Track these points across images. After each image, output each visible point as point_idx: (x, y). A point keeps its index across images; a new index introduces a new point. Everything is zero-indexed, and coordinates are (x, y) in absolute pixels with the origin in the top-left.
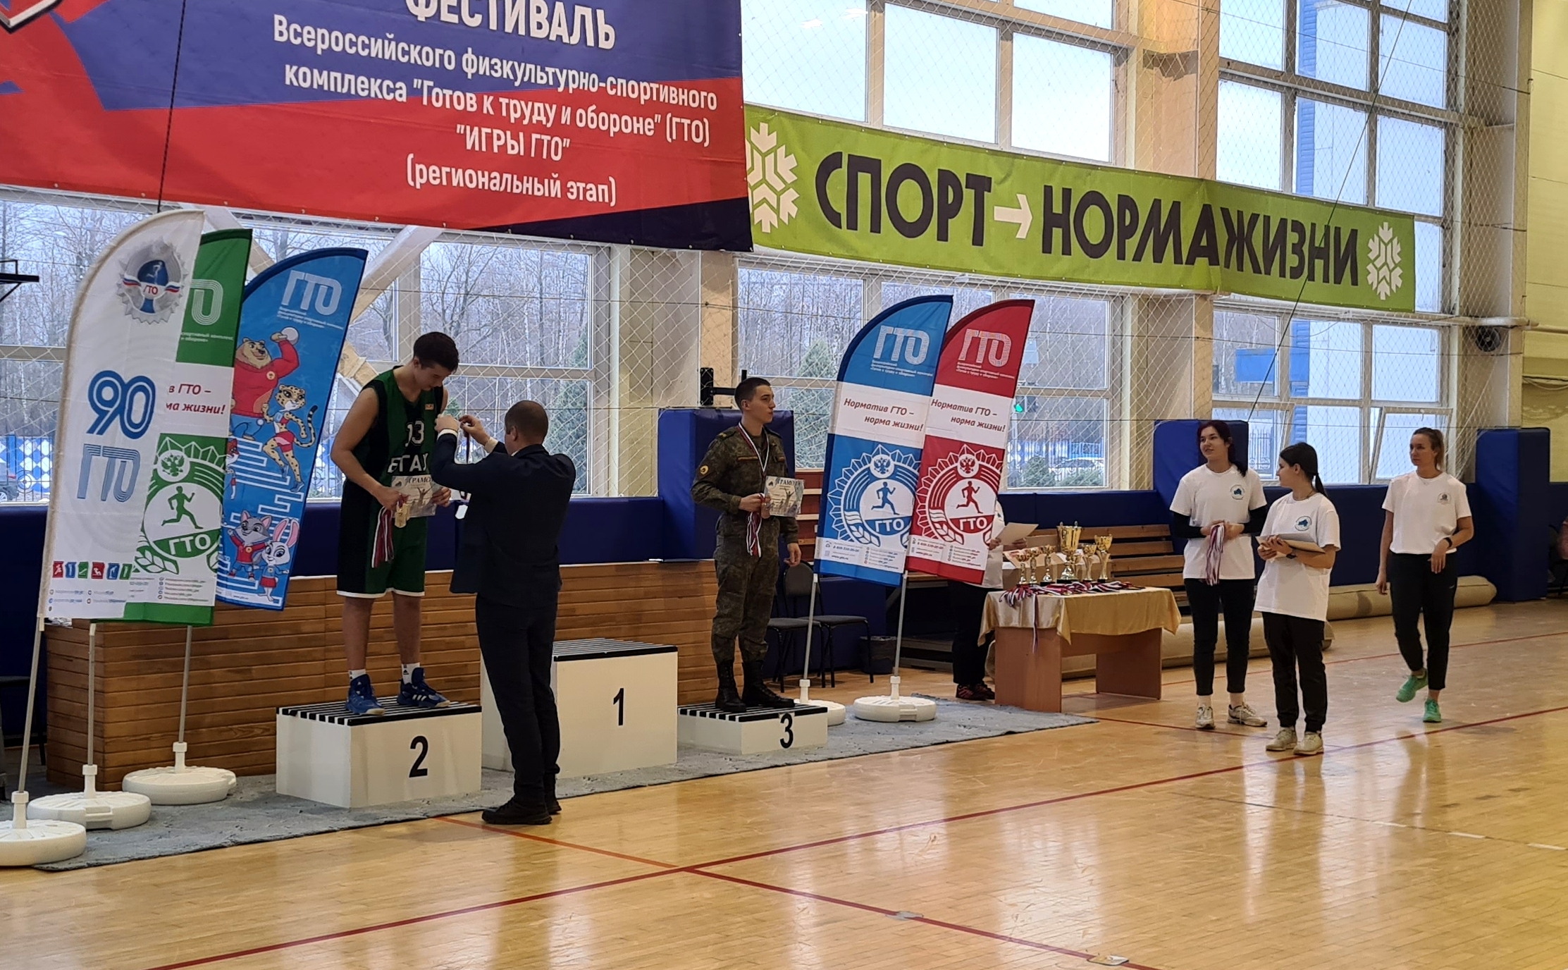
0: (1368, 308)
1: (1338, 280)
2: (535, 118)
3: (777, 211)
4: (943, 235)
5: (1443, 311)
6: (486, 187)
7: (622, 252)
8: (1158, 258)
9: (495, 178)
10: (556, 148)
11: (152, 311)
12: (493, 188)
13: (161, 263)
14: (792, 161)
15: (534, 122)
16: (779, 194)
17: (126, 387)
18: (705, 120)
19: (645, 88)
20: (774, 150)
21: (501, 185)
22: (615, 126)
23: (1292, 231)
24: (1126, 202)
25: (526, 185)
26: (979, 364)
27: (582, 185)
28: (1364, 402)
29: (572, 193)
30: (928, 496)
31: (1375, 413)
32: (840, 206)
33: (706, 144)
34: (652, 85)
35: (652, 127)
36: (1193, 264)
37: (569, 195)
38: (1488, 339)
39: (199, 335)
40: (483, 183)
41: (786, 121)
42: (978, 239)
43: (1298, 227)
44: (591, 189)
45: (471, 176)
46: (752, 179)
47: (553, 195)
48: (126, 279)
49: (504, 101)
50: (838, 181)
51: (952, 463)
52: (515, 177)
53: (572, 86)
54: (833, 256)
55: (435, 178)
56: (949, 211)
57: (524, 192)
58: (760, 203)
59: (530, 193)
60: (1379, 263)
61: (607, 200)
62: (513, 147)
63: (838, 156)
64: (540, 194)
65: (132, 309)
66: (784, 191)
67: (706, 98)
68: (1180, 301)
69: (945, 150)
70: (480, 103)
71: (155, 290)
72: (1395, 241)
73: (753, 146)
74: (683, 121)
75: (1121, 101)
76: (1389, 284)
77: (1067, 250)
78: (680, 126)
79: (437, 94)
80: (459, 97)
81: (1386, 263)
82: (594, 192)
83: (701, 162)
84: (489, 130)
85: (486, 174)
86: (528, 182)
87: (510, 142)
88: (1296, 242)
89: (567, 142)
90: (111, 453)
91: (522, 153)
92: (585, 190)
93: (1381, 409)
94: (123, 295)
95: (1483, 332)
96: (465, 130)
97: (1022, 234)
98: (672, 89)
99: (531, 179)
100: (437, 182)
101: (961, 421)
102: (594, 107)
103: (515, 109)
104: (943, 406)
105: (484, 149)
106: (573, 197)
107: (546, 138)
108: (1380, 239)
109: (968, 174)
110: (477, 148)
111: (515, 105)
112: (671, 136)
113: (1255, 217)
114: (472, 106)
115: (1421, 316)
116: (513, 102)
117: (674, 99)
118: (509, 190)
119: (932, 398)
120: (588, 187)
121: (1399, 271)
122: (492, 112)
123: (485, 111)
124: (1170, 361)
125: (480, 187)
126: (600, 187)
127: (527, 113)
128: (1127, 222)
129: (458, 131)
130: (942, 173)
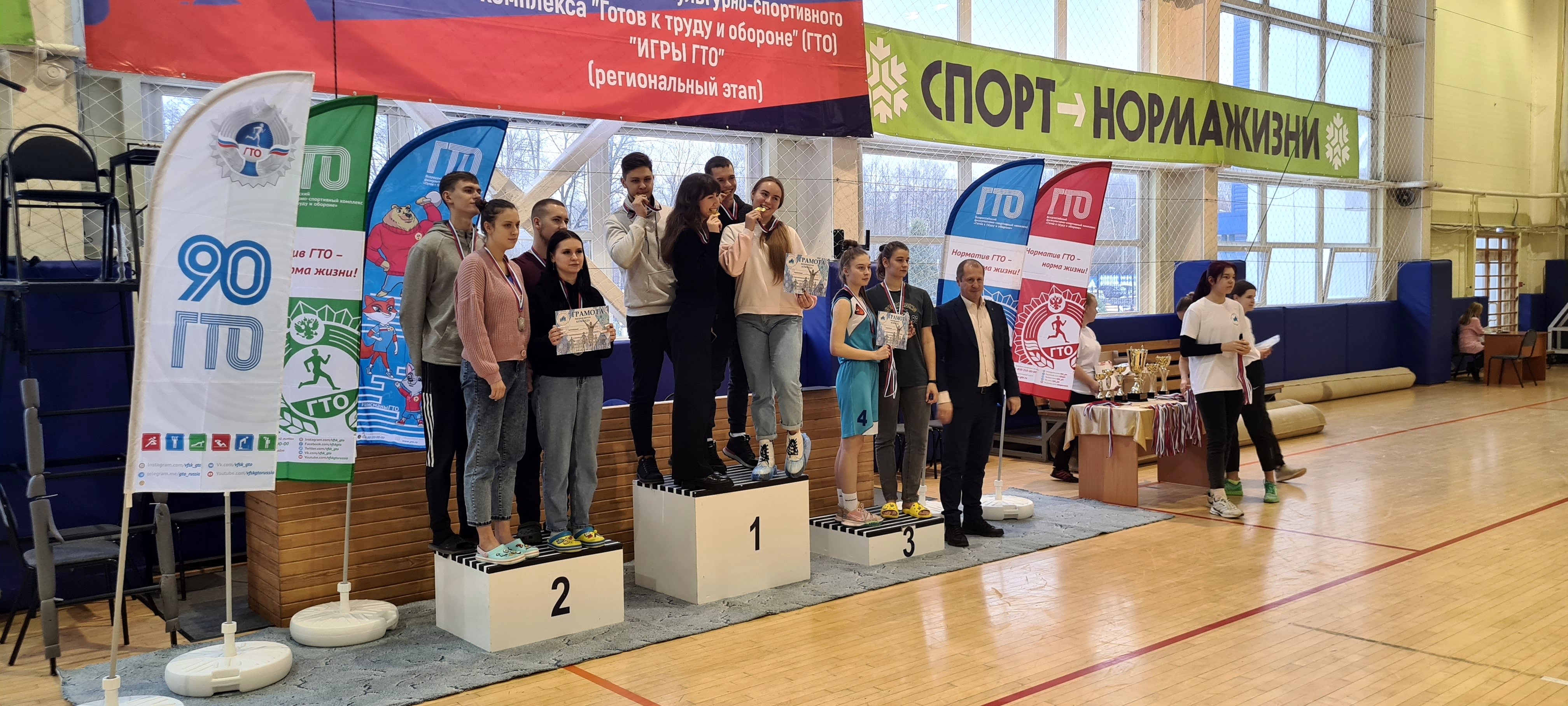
0: (1326, 175)
1: (1305, 156)
2: (695, 32)
3: (891, 106)
4: (1019, 125)
5: (1372, 178)
6: (655, 88)
7: (770, 141)
8: (1178, 140)
9: (663, 80)
10: (713, 56)
11: (255, 174)
12: (661, 88)
13: (262, 125)
14: (902, 68)
15: (694, 35)
16: (892, 93)
17: (226, 252)
18: (834, 35)
19: (785, 8)
20: (888, 59)
21: (667, 86)
22: (761, 39)
23: (1274, 119)
24: (1154, 99)
25: (688, 86)
26: (1065, 217)
27: (735, 86)
28: (1319, 245)
29: (727, 93)
30: (1023, 329)
31: (1326, 252)
32: (940, 101)
33: (835, 54)
34: (790, 6)
35: (791, 39)
36: (1203, 144)
37: (724, 94)
38: (1405, 197)
39: (327, 200)
40: (653, 84)
41: (897, 36)
42: (1046, 128)
43: (1277, 117)
44: (742, 89)
45: (642, 78)
46: (872, 81)
47: (711, 94)
48: (219, 140)
49: (669, 18)
50: (938, 83)
51: (1043, 301)
52: (679, 79)
54: (936, 141)
55: (612, 80)
56: (1024, 106)
57: (688, 92)
58: (878, 100)
59: (692, 92)
60: (1333, 143)
61: (755, 98)
62: (677, 55)
63: (939, 63)
64: (701, 93)
65: (230, 172)
66: (897, 90)
67: (834, 17)
68: (1194, 173)
69: (1020, 59)
70: (649, 19)
71: (258, 153)
72: (1345, 126)
73: (872, 56)
74: (816, 35)
75: (1147, 26)
76: (1341, 158)
77: (1111, 136)
78: (813, 39)
79: (613, 11)
80: (631, 14)
81: (1338, 143)
82: (745, 92)
83: (831, 68)
84: (657, 42)
85: (655, 76)
86: (690, 84)
87: (674, 51)
88: (1276, 128)
89: (722, 52)
90: (214, 321)
91: (685, 60)
92: (738, 90)
93: (1332, 250)
94: (217, 157)
95: (1400, 193)
96: (637, 41)
97: (1078, 123)
98: (806, 9)
99: (693, 81)
100: (614, 83)
101: (1051, 266)
102: (743, 24)
103: (678, 24)
104: (1035, 253)
105: (653, 57)
106: (728, 96)
107: (704, 48)
108: (1335, 126)
109: (1037, 78)
110: (647, 56)
111: (678, 22)
112: (806, 47)
113: (1247, 110)
114: (642, 21)
115: (1362, 182)
116: (676, 19)
117: (808, 17)
118: (674, 90)
119: (1028, 247)
120: (740, 87)
121: (1347, 149)
122: (659, 27)
123: (653, 26)
124: (1187, 217)
125: (650, 87)
126: (750, 88)
127: (689, 28)
128: (1156, 114)
129: (631, 42)
130: (1018, 77)
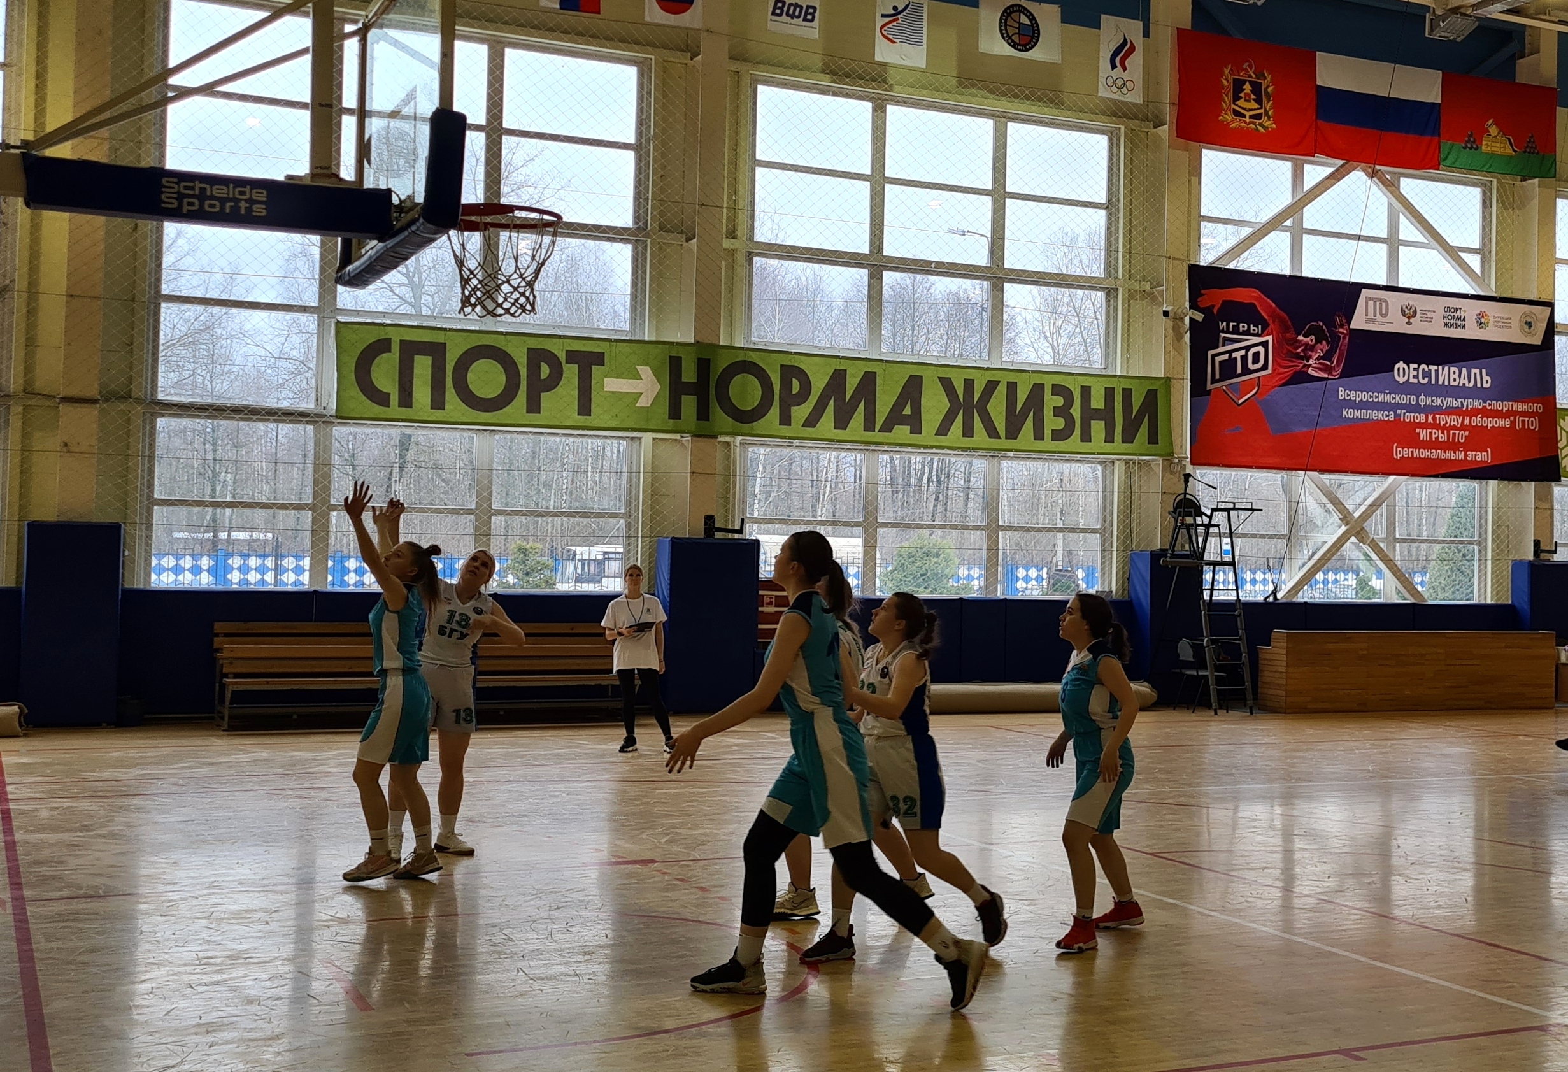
2: (1452, 423)
7: (1493, 484)
9: (1434, 452)
10: (1462, 436)
12: (1433, 457)
15: (1452, 425)
18: (1536, 418)
19: (1506, 404)
21: (1436, 456)
22: (1490, 424)
25: (1447, 455)
27: (1474, 453)
29: (1470, 457)
33: (1536, 430)
34: (1509, 403)
35: (1509, 424)
37: (1468, 458)
44: (1479, 455)
45: (1422, 452)
46: (1561, 445)
47: (1460, 458)
49: (1437, 416)
52: (1443, 451)
53: (1470, 407)
55: (1406, 454)
57: (1447, 458)
58: (1565, 457)
59: (1449, 458)
61: (1486, 459)
62: (1442, 437)
64: (1454, 458)
67: (1537, 408)
70: (1427, 418)
73: (1562, 428)
74: (1525, 419)
78: (1523, 421)
79: (1407, 415)
80: (1417, 416)
83: (1534, 439)
84: (1431, 430)
85: (1429, 450)
86: (1448, 453)
87: (1440, 435)
89: (1467, 433)
91: (1446, 440)
92: (1476, 455)
96: (1420, 431)
98: (1519, 404)
99: (1450, 452)
102: (1480, 416)
103: (1442, 419)
105: (1428, 439)
106: (1470, 459)
107: (1457, 432)
110: (1425, 439)
112: (1518, 426)
114: (1423, 420)
116: (1442, 417)
117: (1520, 408)
118: (1440, 458)
122: (1432, 422)
123: (1429, 422)
125: (1427, 456)
126: (1483, 454)
127: (1449, 421)
129: (1417, 432)
